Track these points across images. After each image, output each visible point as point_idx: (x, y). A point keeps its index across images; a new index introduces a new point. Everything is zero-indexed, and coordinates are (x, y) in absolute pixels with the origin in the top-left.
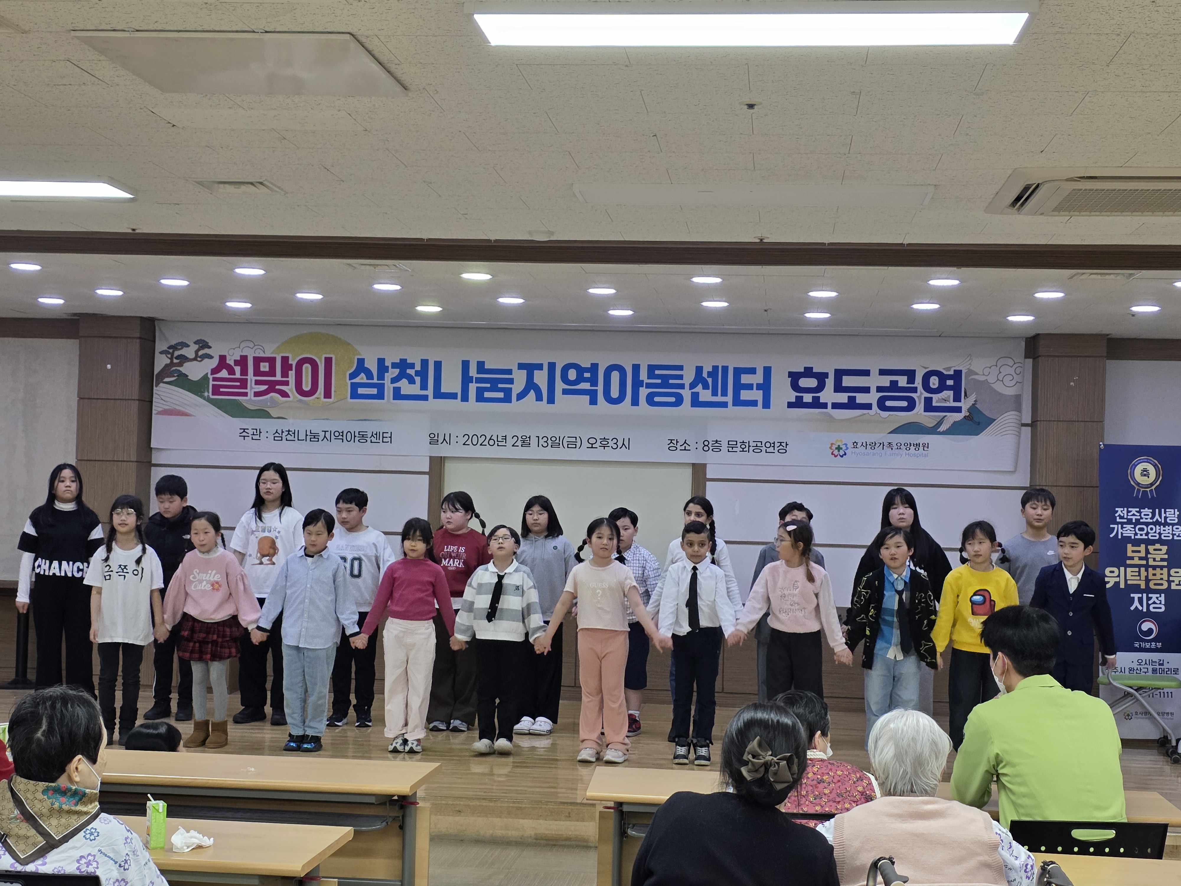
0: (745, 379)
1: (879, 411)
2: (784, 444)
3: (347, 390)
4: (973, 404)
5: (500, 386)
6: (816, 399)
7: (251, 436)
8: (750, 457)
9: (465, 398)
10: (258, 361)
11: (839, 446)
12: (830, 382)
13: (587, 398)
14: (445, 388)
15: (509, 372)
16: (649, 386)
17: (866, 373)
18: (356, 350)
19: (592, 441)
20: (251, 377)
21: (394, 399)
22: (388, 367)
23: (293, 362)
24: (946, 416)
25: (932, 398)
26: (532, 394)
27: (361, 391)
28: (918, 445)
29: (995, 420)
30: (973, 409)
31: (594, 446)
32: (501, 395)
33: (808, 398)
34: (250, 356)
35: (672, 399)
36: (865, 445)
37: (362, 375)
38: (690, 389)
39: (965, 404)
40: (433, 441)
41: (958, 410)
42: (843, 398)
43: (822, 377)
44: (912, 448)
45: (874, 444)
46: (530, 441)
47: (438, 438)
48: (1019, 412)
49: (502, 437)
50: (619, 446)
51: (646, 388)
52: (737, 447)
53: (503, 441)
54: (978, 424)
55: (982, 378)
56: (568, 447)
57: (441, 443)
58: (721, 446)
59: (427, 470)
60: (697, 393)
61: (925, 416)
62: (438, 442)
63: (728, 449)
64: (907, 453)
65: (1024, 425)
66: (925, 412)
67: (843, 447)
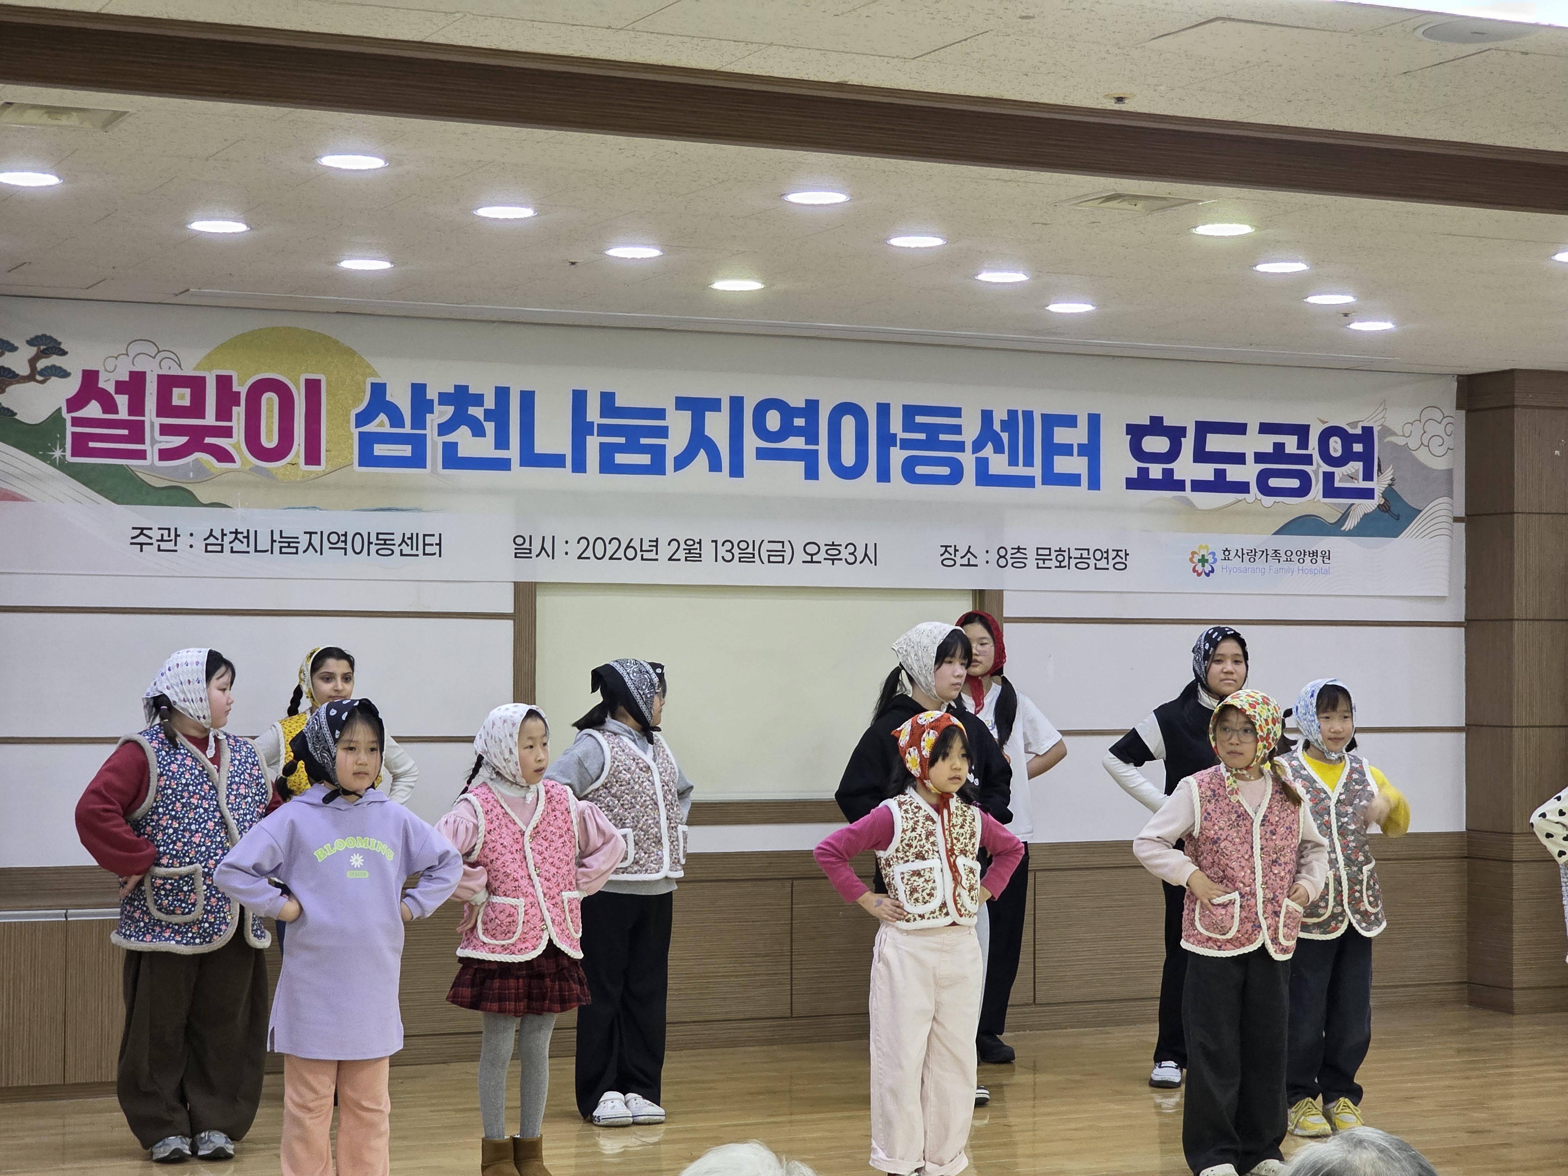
0: (1061, 435)
1: (1260, 496)
2: (1122, 554)
3: (352, 446)
4: (1390, 485)
5: (644, 441)
6: (1168, 473)
7: (156, 544)
8: (1071, 577)
9: (579, 466)
10: (167, 383)
11: (1203, 556)
12: (1188, 444)
13: (799, 467)
14: (541, 446)
15: (660, 414)
16: (906, 444)
17: (1240, 429)
18: (368, 366)
19: (812, 549)
20: (151, 418)
21: (444, 468)
22: (432, 401)
23: (241, 387)
24: (1352, 505)
25: (1334, 473)
26: (702, 458)
27: (380, 450)
28: (1314, 554)
29: (1420, 511)
30: (1390, 492)
31: (815, 558)
32: (645, 459)
33: (1156, 471)
34: (152, 372)
35: (945, 471)
36: (1241, 555)
37: (382, 417)
38: (973, 452)
39: (1379, 485)
40: (522, 550)
41: (1368, 494)
42: (1206, 471)
43: (1176, 434)
44: (1308, 559)
45: (1253, 553)
46: (700, 550)
47: (531, 545)
48: (1452, 497)
49: (650, 541)
50: (859, 559)
51: (901, 449)
52: (1051, 560)
53: (652, 551)
54: (1398, 518)
55: (1401, 441)
56: (769, 562)
57: (537, 556)
58: (1026, 558)
59: (510, 610)
60: (986, 460)
61: (1325, 504)
62: (530, 553)
63: (1038, 563)
64: (1301, 568)
65: (1457, 520)
66: (1324, 497)
67: (1210, 558)
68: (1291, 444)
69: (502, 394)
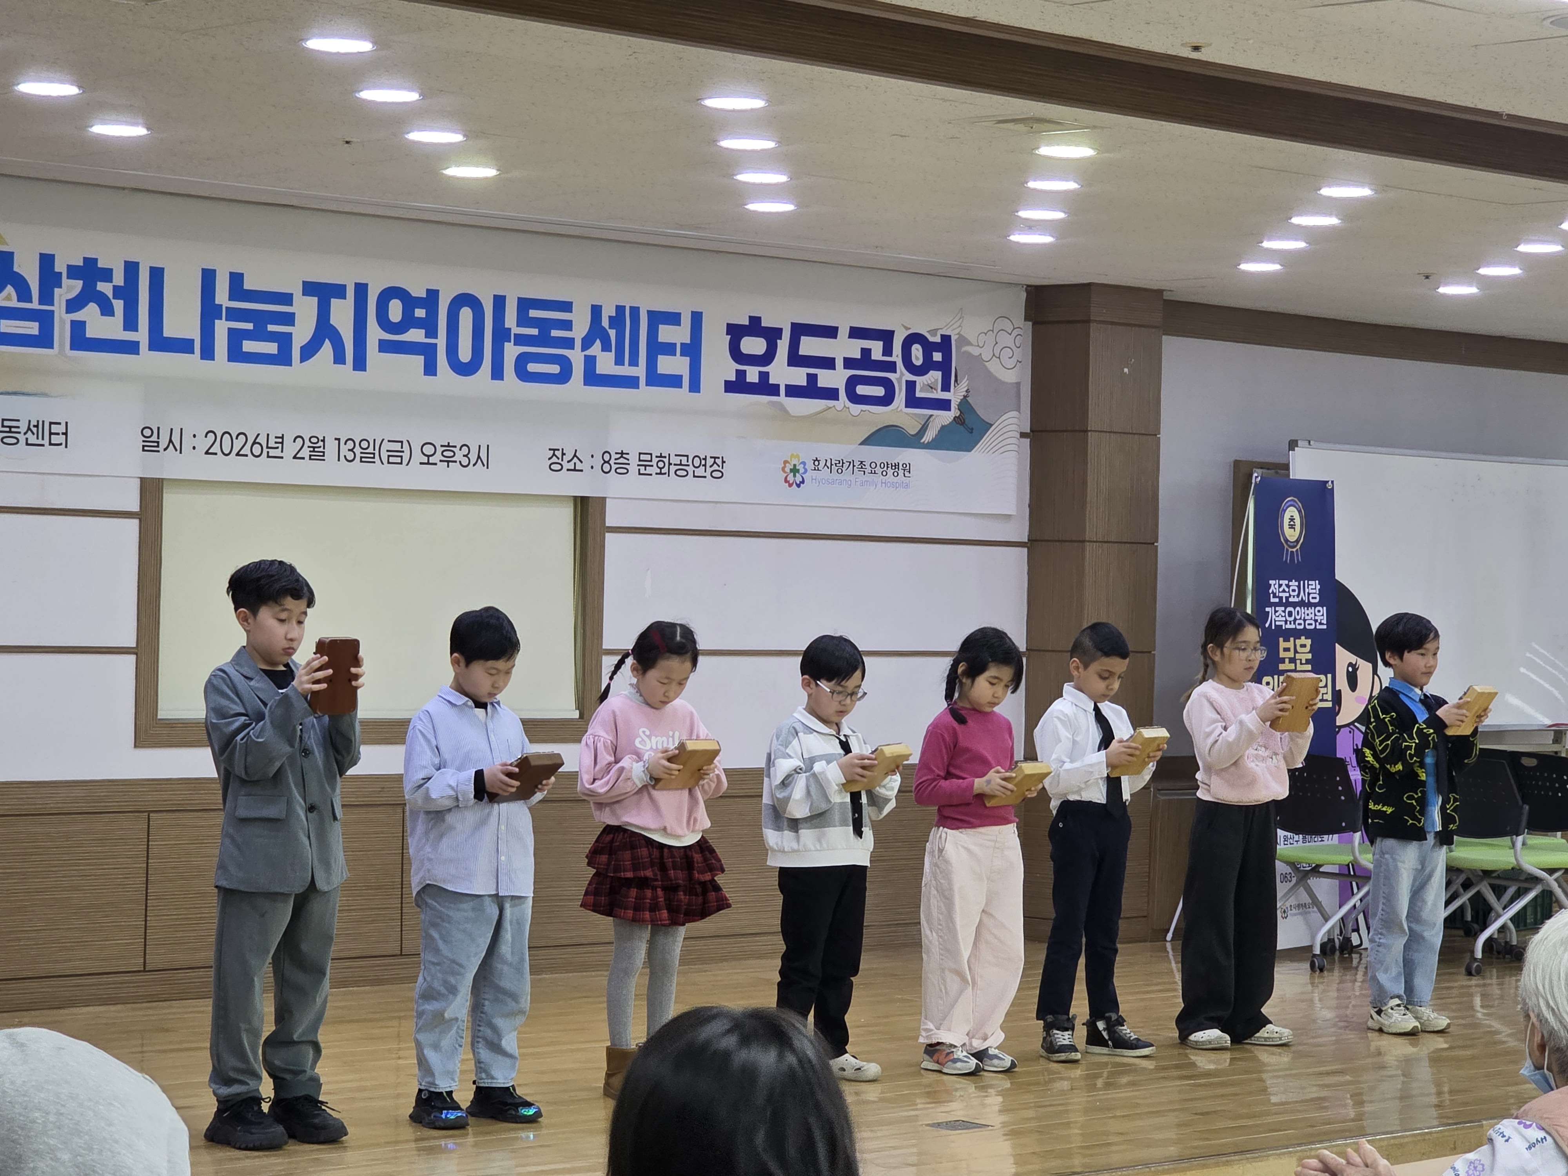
0: (666, 334)
1: (848, 404)
2: (719, 461)
4: (965, 397)
5: (271, 328)
6: (764, 376)
8: (672, 485)
9: (208, 353)
11: (795, 465)
12: (783, 347)
13: (419, 361)
14: (170, 329)
15: (286, 299)
16: (520, 340)
17: (830, 332)
19: (429, 450)
21: (71, 349)
24: (931, 416)
25: (915, 382)
26: (327, 348)
27: (8, 327)
28: (896, 466)
29: (991, 425)
30: (964, 404)
31: (432, 460)
32: (271, 348)
33: (753, 374)
35: (555, 369)
36: (830, 465)
37: (10, 290)
38: (584, 349)
39: (954, 396)
40: (150, 443)
41: (944, 405)
42: (799, 376)
43: (772, 335)
44: (890, 472)
45: (841, 464)
46: (324, 448)
47: (158, 438)
48: (1019, 412)
49: (276, 437)
50: (472, 463)
51: (514, 345)
52: (652, 466)
53: (277, 448)
54: (971, 431)
55: (975, 351)
56: (389, 463)
57: (165, 450)
58: (629, 464)
59: (135, 507)
60: (594, 358)
61: (907, 414)
62: (158, 446)
63: (639, 470)
64: (884, 481)
65: (1023, 435)
66: (906, 406)
67: (800, 468)
68: (876, 349)
69: (131, 269)
